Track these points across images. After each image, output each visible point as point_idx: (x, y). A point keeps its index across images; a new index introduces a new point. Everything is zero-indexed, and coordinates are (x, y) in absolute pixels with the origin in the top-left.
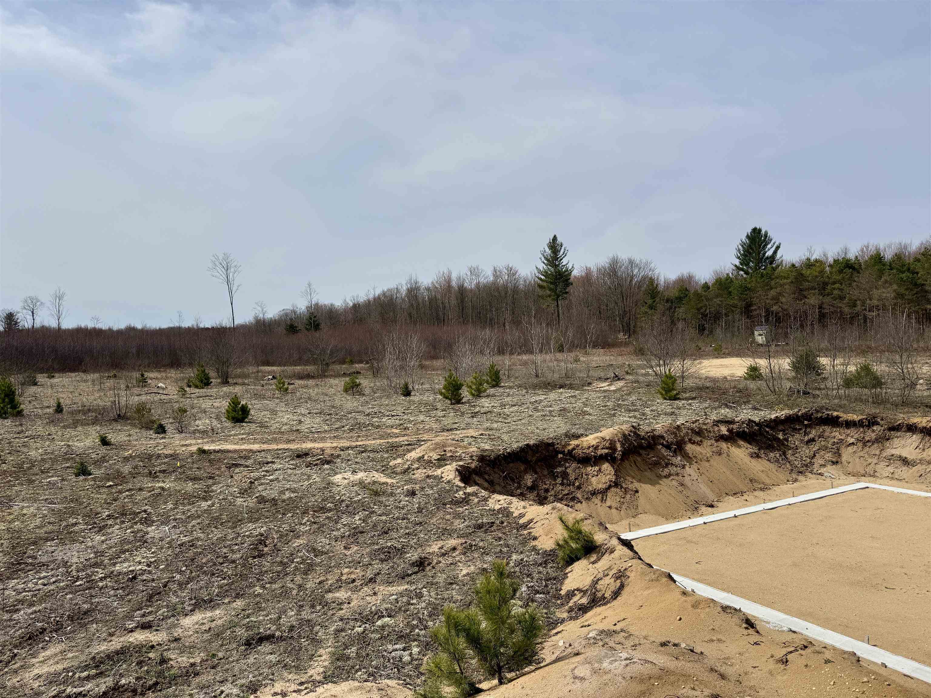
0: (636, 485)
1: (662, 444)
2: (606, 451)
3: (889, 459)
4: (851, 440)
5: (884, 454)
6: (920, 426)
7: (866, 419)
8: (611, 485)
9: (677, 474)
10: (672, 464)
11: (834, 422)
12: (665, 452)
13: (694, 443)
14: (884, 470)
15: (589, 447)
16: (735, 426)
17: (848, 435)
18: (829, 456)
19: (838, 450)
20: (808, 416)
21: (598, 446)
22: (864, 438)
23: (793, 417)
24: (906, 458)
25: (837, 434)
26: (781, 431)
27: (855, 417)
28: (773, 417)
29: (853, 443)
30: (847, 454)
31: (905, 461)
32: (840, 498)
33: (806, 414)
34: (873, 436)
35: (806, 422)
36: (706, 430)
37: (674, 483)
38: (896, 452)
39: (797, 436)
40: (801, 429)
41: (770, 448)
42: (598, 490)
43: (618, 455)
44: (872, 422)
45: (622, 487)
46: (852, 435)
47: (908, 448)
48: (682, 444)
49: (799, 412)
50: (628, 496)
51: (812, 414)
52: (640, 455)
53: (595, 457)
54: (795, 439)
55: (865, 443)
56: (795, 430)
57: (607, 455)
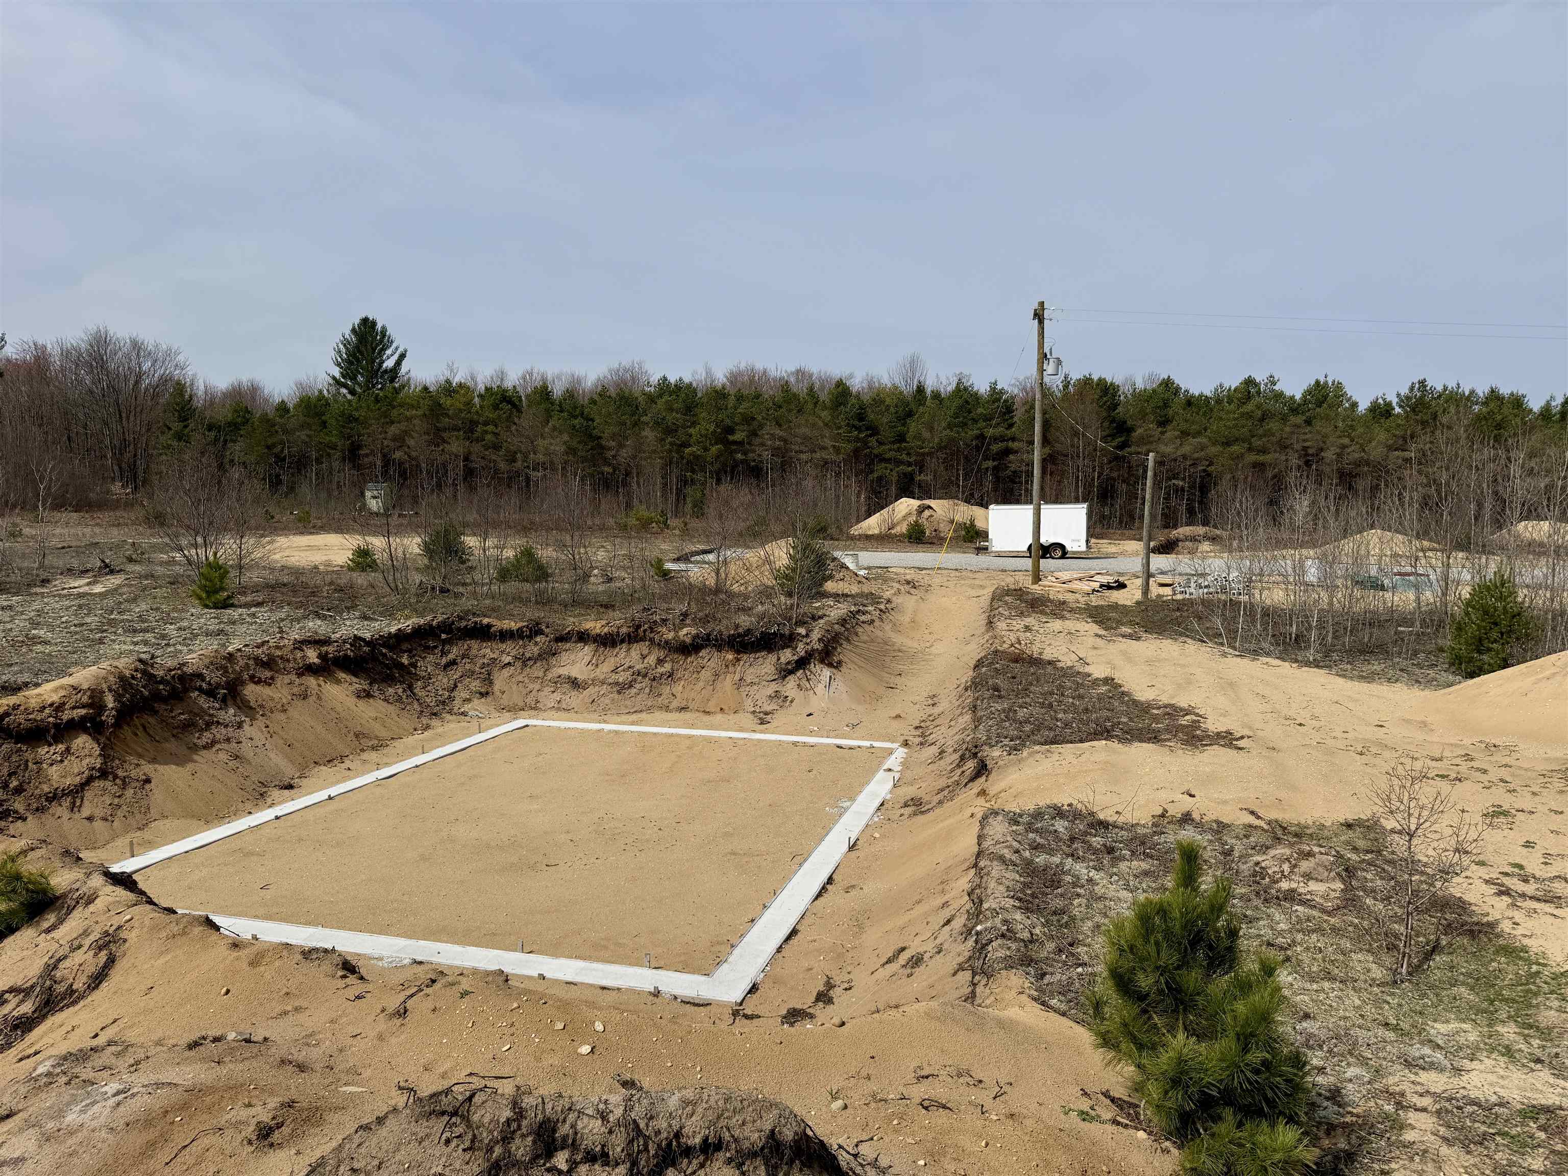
0: (147, 768)
1: (200, 689)
2: (83, 712)
3: (555, 683)
4: (507, 659)
5: (550, 676)
6: (593, 632)
7: (527, 627)
8: (92, 776)
9: (228, 740)
10: (218, 722)
11: (483, 633)
12: (203, 702)
13: (259, 682)
14: (549, 698)
15: (44, 708)
16: (331, 649)
17: (502, 652)
18: (476, 685)
19: (489, 674)
20: (446, 627)
21: (64, 704)
22: (523, 654)
23: (424, 629)
24: (576, 679)
25: (487, 651)
26: (405, 651)
27: (513, 625)
28: (393, 630)
29: (509, 664)
30: (500, 679)
31: (575, 683)
32: (490, 746)
33: (444, 622)
34: (536, 650)
35: (444, 636)
36: (282, 658)
37: (223, 756)
38: (563, 671)
39: (430, 658)
40: (435, 647)
41: (389, 680)
42: (63, 790)
43: (108, 717)
44: (534, 631)
45: (116, 777)
46: (508, 651)
47: (578, 664)
48: (237, 686)
49: (433, 620)
50: (129, 792)
51: (453, 623)
52: (155, 712)
53: (56, 725)
54: (428, 664)
55: (525, 661)
56: (427, 648)
57: (83, 719)
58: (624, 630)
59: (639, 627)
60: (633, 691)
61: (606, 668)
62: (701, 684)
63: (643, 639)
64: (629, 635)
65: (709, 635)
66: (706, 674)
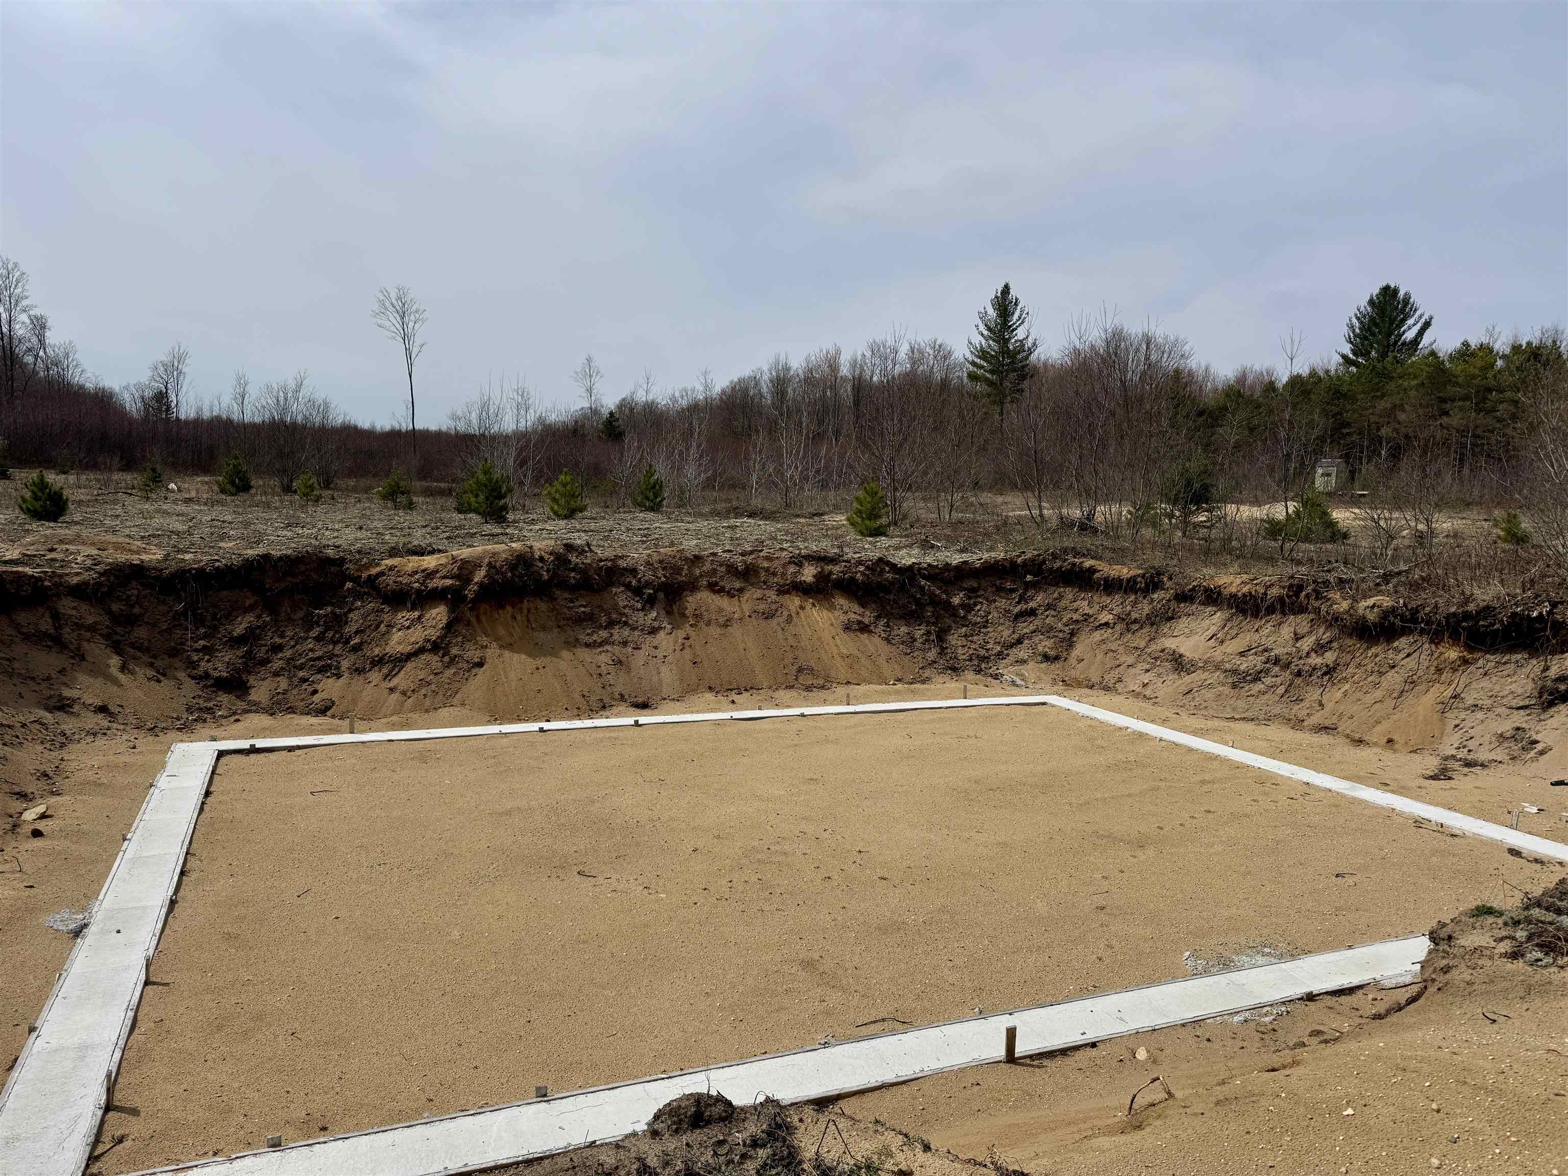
0: (492, 652)
1: (628, 586)
2: (449, 582)
3: (1156, 659)
4: (1105, 617)
5: (1153, 647)
6: (1226, 592)
7: (1143, 576)
8: (424, 647)
9: (625, 644)
10: (626, 623)
11: (1083, 580)
12: (623, 600)
13: (721, 591)
14: (1135, 679)
15: (417, 572)
16: (836, 569)
17: (1103, 608)
18: (1046, 645)
19: (1072, 634)
20: (1035, 567)
21: (437, 572)
22: (1129, 614)
23: (1002, 565)
24: (1181, 656)
25: (1083, 604)
26: (965, 589)
27: (1124, 572)
28: (956, 561)
29: (1107, 624)
30: (1085, 643)
31: (1179, 663)
33: (1033, 560)
34: (1147, 609)
35: (1029, 578)
36: (767, 570)
37: (604, 658)
38: (1170, 643)
39: (1002, 603)
40: (1013, 591)
41: (912, 617)
42: (390, 656)
43: (471, 591)
44: (1152, 583)
45: (446, 654)
46: (1110, 608)
47: (1196, 637)
48: (684, 590)
49: (1019, 556)
50: (450, 672)
51: (1044, 562)
52: (552, 599)
53: (418, 591)
54: (991, 609)
55: (1128, 623)
56: (1000, 590)
57: (446, 590)
58: (1274, 592)
59: (1300, 588)
60: (1259, 686)
61: (1233, 647)
62: (1378, 694)
63: (1302, 610)
64: (1281, 599)
65: (1416, 611)
66: (1394, 679)
